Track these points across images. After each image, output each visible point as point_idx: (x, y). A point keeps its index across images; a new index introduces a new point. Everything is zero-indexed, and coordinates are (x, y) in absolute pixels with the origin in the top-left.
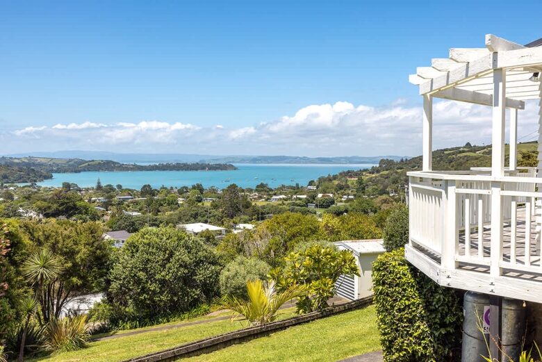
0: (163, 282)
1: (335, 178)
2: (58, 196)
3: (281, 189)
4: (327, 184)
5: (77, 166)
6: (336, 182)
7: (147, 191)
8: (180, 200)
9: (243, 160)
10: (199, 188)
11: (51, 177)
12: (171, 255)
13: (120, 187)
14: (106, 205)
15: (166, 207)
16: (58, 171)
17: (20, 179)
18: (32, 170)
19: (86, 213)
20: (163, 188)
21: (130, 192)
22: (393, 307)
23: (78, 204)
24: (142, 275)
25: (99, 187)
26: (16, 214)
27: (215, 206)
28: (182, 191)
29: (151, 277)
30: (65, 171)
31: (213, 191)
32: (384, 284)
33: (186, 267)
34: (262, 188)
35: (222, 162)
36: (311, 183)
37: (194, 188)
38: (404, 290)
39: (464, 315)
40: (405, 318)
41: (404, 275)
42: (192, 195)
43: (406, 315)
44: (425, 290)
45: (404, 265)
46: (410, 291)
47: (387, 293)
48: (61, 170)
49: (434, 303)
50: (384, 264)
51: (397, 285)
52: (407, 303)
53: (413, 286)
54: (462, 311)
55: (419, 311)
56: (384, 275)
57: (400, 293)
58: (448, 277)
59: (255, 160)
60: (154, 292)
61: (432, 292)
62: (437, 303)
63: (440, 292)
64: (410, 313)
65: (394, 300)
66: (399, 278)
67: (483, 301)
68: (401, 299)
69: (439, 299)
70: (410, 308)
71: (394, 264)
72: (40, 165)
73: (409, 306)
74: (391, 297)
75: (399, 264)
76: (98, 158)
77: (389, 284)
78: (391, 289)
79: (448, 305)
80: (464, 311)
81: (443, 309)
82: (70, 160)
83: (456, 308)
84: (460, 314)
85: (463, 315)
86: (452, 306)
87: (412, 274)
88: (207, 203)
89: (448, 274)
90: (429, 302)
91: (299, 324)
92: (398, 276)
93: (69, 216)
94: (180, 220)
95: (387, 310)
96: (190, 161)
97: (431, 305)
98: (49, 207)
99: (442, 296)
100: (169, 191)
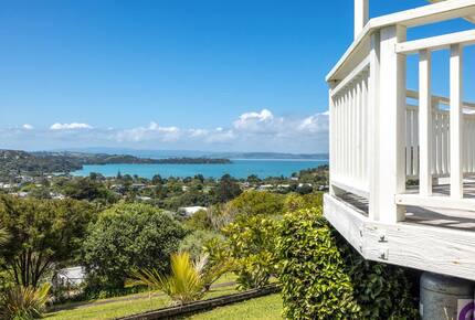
0: (132, 255)
1: (314, 170)
2: (82, 182)
3: (269, 180)
4: (307, 175)
5: (102, 160)
6: (315, 174)
7: (158, 180)
8: (184, 188)
9: (238, 156)
10: (201, 178)
11: (81, 168)
12: (141, 229)
13: (136, 176)
14: (123, 191)
15: (173, 193)
16: (88, 163)
17: (57, 169)
18: (66, 162)
19: (106, 197)
20: (171, 178)
21: (144, 181)
22: (303, 294)
23: (99, 189)
24: (112, 247)
25: (119, 177)
26: (47, 196)
27: (212, 193)
28: (186, 181)
29: (120, 249)
30: (93, 164)
31: (212, 180)
32: (290, 256)
33: (153, 240)
34: (253, 179)
35: (220, 157)
36: (293, 175)
37: (196, 178)
38: (321, 267)
39: (422, 313)
40: (322, 313)
41: (320, 241)
42: (194, 184)
43: (323, 310)
44: (353, 268)
45: (322, 226)
46: (329, 269)
47: (295, 272)
48: (90, 162)
49: (368, 291)
50: (291, 225)
51: (310, 258)
52: (324, 287)
53: (333, 261)
54: (417, 306)
55: (343, 303)
56: (290, 243)
57: (314, 272)
58: (382, 240)
59: (247, 155)
60: (124, 264)
61: (365, 272)
62: (374, 291)
63: (379, 271)
64: (329, 306)
65: (306, 283)
66: (313, 247)
67: (454, 290)
68: (315, 282)
69: (376, 286)
70: (328, 298)
71: (305, 225)
72: (74, 158)
73: (327, 293)
74: (301, 278)
75: (314, 226)
76: (119, 153)
77: (298, 257)
78: (300, 265)
79: (392, 295)
80: (421, 306)
81: (383, 302)
82: (98, 155)
83: (408, 300)
84: (414, 311)
85: (418, 315)
86: (400, 296)
87: (332, 241)
88: (206, 190)
89: (381, 232)
90: (360, 289)
91: (230, 303)
92: (311, 243)
93: (91, 200)
94: (182, 204)
95: (295, 298)
96: (193, 156)
97: (363, 293)
98: (75, 192)
99: (381, 280)
100: (175, 180)
